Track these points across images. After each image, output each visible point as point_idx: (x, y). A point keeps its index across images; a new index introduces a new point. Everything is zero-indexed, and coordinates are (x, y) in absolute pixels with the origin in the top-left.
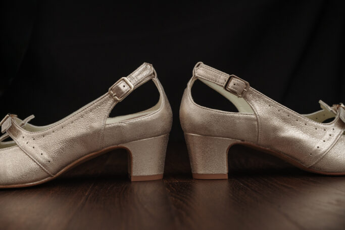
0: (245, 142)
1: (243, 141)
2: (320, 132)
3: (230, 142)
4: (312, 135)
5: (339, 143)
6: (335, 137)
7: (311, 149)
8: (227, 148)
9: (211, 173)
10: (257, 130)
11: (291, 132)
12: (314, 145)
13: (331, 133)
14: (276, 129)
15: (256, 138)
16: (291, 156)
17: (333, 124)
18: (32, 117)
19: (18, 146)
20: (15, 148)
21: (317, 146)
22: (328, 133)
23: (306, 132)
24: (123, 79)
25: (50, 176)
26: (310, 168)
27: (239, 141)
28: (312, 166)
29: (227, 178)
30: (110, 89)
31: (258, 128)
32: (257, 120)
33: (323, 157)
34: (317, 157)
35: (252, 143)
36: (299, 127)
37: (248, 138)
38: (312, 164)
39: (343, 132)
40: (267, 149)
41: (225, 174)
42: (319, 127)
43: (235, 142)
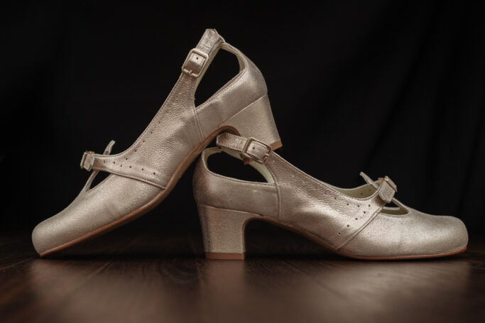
0: (265, 217)
1: (262, 215)
2: (353, 208)
3: (246, 216)
4: (342, 211)
5: (375, 223)
6: (370, 215)
7: (340, 228)
8: (243, 223)
9: (224, 252)
10: (277, 203)
11: (316, 206)
12: (343, 223)
13: (366, 210)
14: (299, 203)
15: (277, 213)
16: (317, 235)
17: (370, 200)
18: (112, 143)
19: (113, 174)
20: (112, 177)
21: (347, 224)
22: (362, 209)
23: (335, 208)
24: (193, 52)
25: (162, 189)
26: (339, 250)
27: (258, 215)
28: (341, 248)
29: (243, 258)
30: (182, 67)
31: (278, 201)
32: (277, 192)
33: (354, 237)
34: (347, 238)
35: (272, 219)
36: (327, 201)
37: (268, 212)
38: (341, 246)
39: (381, 209)
40: (290, 226)
41: (241, 254)
42: (352, 203)
43: (252, 217)
